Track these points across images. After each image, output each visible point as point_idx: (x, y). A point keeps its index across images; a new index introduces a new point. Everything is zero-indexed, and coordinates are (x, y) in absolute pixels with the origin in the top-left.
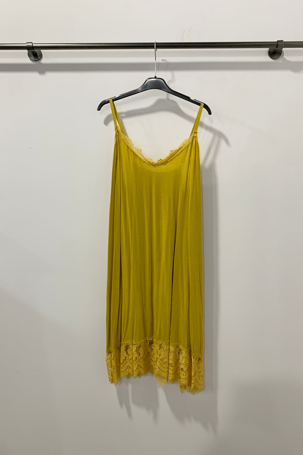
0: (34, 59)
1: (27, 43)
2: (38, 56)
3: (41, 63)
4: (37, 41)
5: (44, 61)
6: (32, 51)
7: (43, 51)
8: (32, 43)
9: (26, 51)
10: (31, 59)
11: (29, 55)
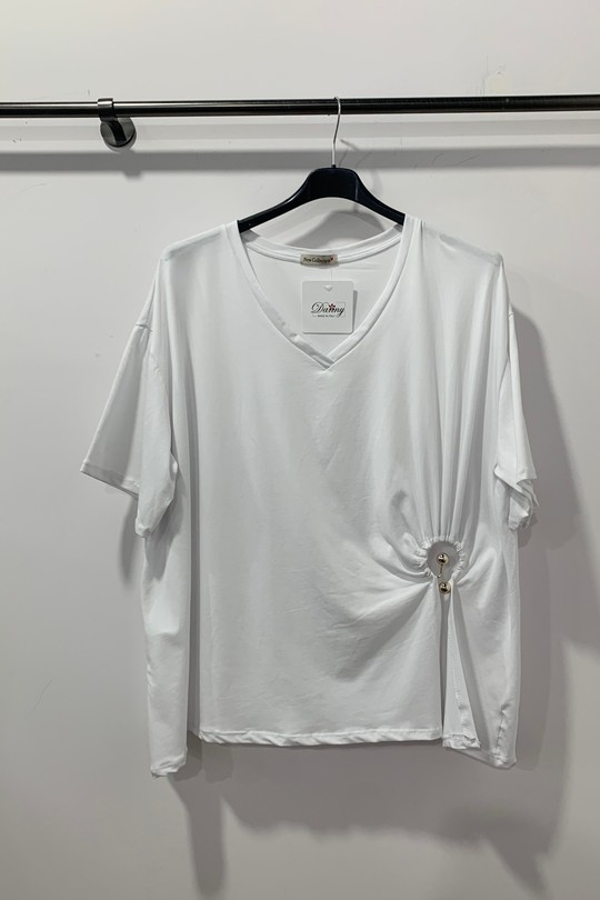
0: (114, 141)
1: (100, 100)
2: (125, 133)
3: (133, 152)
4: (123, 95)
5: (139, 146)
6: (111, 118)
7: (137, 121)
8: (111, 100)
9: (96, 122)
10: (109, 143)
11: (104, 134)
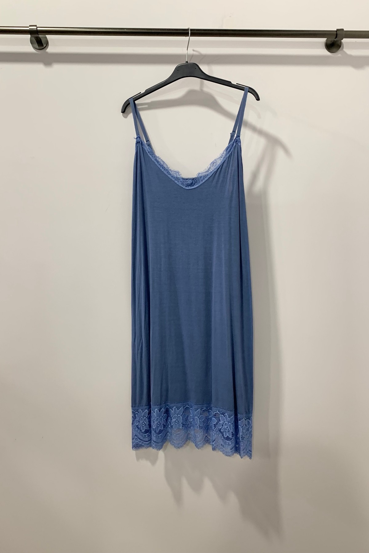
0: (37, 47)
1: (30, 26)
2: (43, 43)
3: (47, 53)
4: (42, 24)
6: (36, 35)
7: (48, 37)
8: (36, 26)
9: (29, 36)
10: (34, 48)
11: (32, 43)
